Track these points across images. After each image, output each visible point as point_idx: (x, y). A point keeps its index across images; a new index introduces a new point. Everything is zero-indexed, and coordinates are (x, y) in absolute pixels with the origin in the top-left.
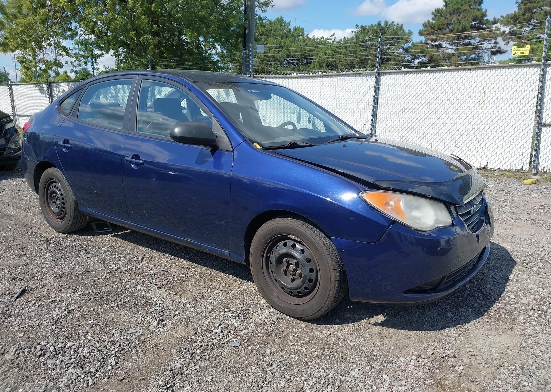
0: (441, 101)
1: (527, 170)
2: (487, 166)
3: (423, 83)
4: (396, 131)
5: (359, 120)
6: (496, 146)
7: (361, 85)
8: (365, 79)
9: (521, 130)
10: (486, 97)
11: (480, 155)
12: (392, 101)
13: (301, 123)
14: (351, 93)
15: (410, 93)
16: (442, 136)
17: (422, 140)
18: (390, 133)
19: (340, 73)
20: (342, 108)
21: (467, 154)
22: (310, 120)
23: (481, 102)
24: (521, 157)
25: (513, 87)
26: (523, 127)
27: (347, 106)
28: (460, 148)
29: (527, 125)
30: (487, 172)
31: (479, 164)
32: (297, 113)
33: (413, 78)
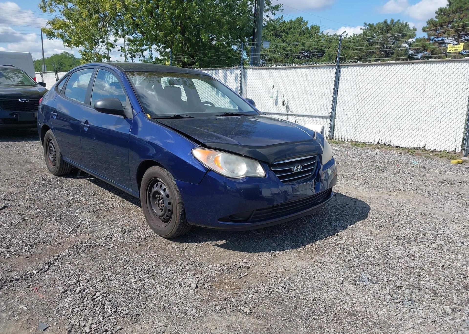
0: (389, 90)
1: (459, 151)
2: (425, 146)
3: (374, 75)
4: (352, 114)
5: (323, 104)
6: (434, 130)
7: (325, 76)
8: (328, 71)
9: (455, 117)
10: (426, 87)
11: (420, 137)
12: (349, 89)
13: (278, 105)
14: (317, 82)
15: (364, 83)
16: (388, 120)
17: (372, 123)
18: (347, 116)
19: (309, 66)
20: (310, 94)
21: (409, 136)
22: (284, 103)
23: (422, 92)
24: (454, 140)
25: (449, 79)
26: (457, 114)
27: (314, 93)
28: (404, 130)
29: (460, 112)
30: (424, 152)
31: (419, 145)
32: (275, 98)
33: (366, 70)
